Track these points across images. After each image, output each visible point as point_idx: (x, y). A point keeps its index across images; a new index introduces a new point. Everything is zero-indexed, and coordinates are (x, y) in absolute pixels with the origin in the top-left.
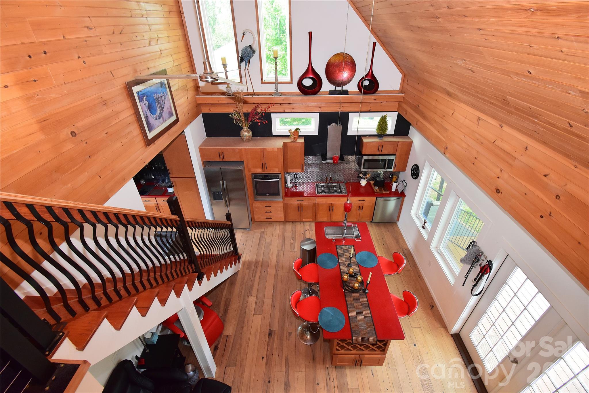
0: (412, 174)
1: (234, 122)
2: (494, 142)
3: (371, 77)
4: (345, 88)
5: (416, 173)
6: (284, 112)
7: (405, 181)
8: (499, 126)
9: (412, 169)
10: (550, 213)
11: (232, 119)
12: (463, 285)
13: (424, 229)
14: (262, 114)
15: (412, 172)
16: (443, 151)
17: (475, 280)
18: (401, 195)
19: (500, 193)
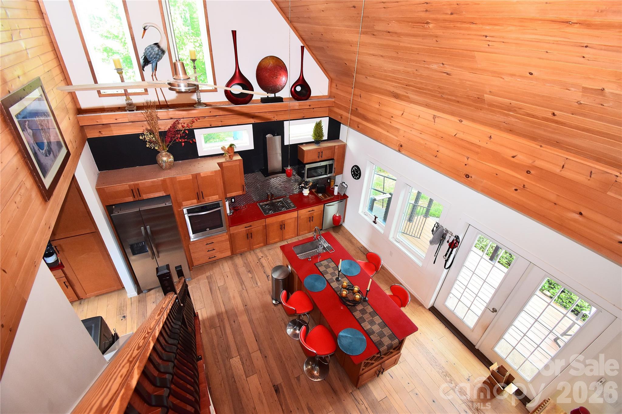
0: (352, 175)
1: (148, 146)
2: (455, 135)
3: (301, 82)
4: (278, 95)
5: (357, 173)
6: (210, 126)
7: (344, 183)
8: (458, 121)
9: (352, 170)
10: (524, 185)
11: (144, 142)
12: (434, 263)
13: (376, 223)
14: (184, 132)
15: (353, 173)
16: (397, 149)
17: (446, 255)
18: (343, 198)
19: (470, 177)
